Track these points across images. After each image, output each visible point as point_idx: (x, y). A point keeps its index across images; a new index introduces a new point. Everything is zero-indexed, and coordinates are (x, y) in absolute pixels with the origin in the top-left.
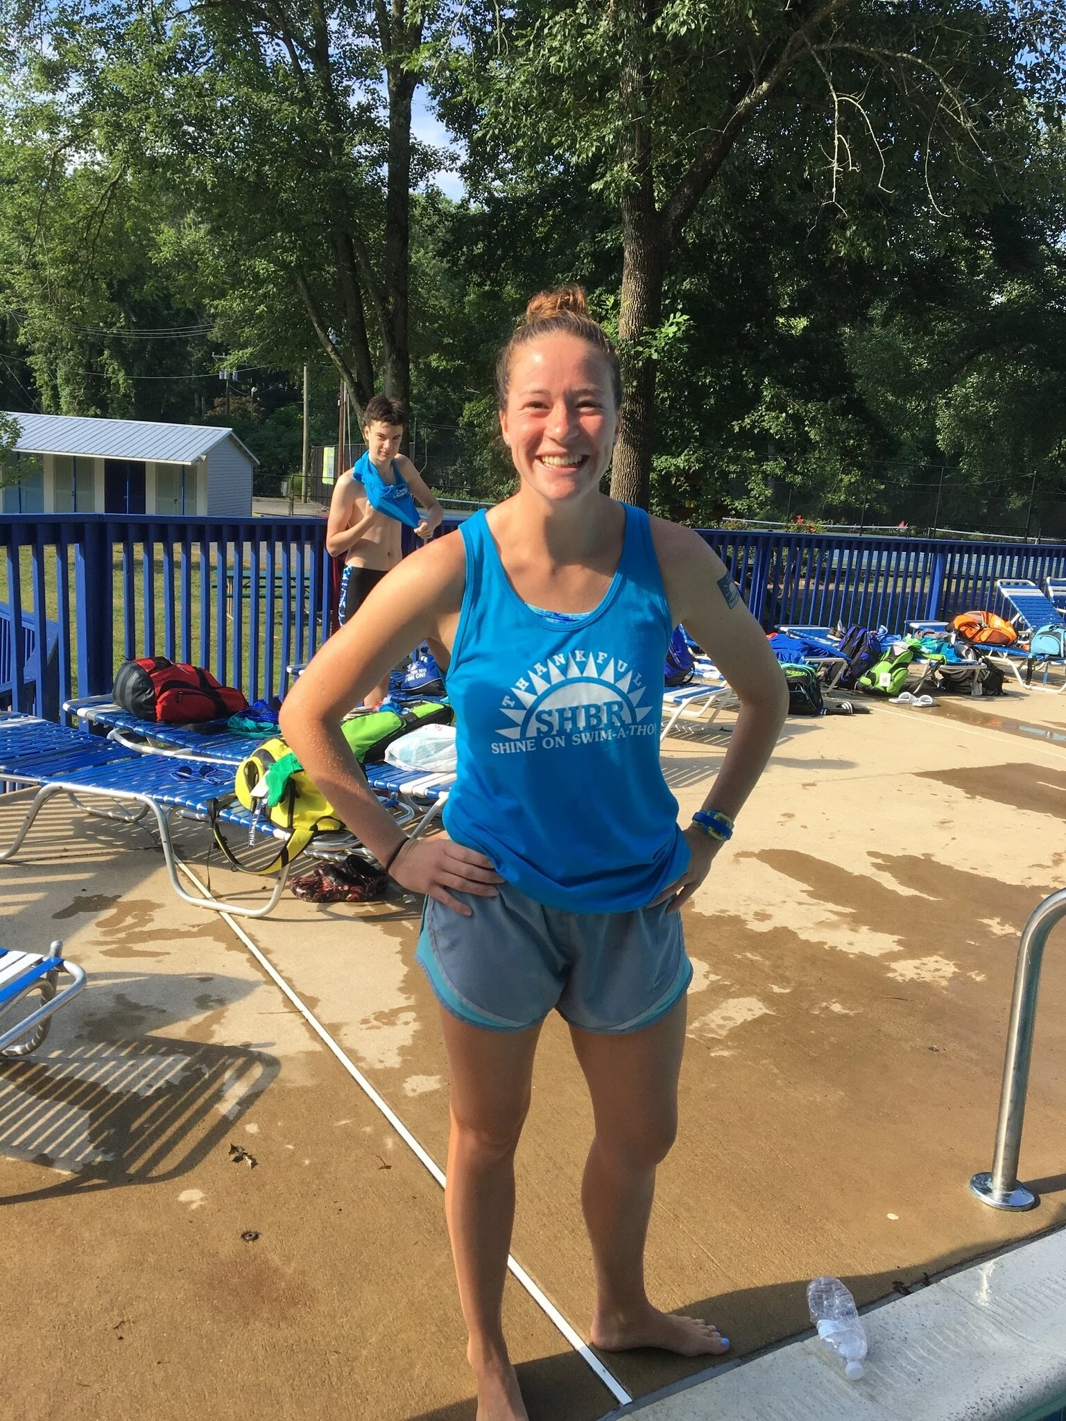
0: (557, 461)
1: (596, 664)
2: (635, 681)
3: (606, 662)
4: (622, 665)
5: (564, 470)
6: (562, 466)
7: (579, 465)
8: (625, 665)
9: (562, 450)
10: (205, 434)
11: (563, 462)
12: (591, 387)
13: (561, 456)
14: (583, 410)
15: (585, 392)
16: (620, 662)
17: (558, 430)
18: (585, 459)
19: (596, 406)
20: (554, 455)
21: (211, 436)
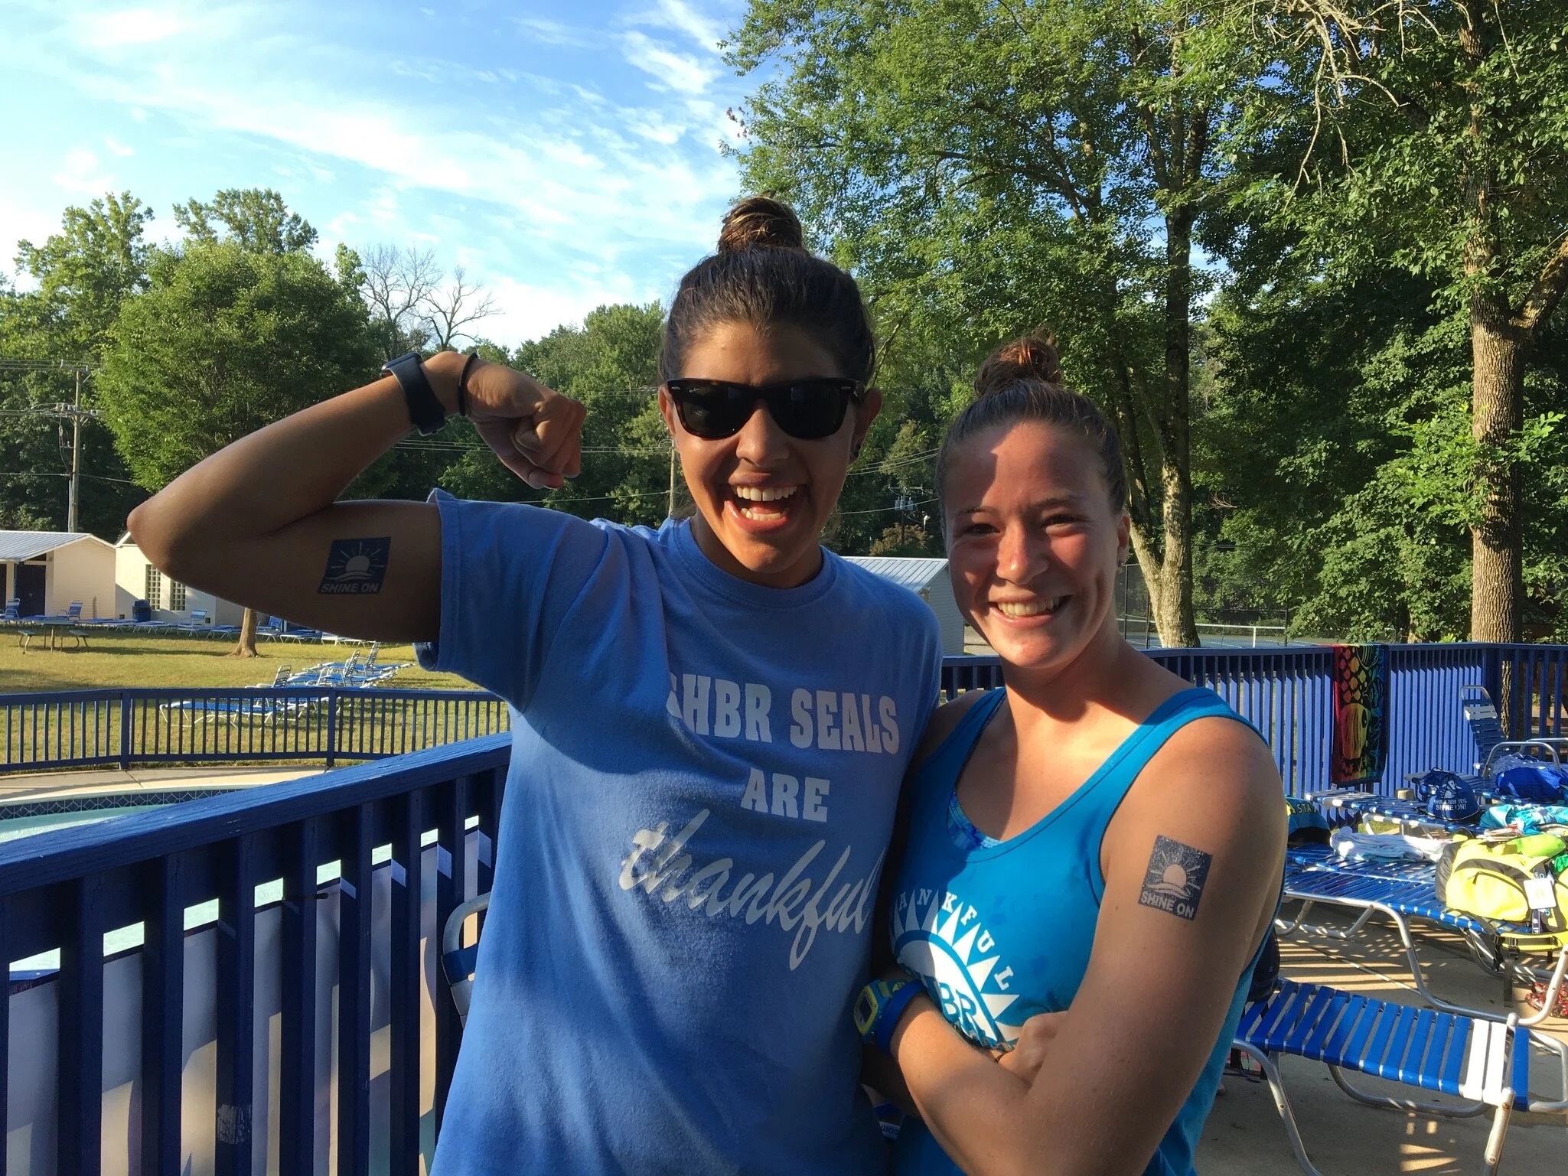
0: (1018, 609)
1: (959, 922)
2: (999, 978)
3: (971, 923)
4: (987, 941)
5: (1030, 620)
6: (1027, 616)
7: (1054, 611)
8: (991, 943)
9: (1026, 593)
10: (924, 566)
11: (1028, 609)
12: (1062, 493)
13: (1024, 602)
14: (1051, 529)
15: (1052, 503)
16: (986, 935)
17: (1014, 566)
18: (1064, 601)
19: (1073, 519)
20: (1013, 602)
21: (928, 569)
